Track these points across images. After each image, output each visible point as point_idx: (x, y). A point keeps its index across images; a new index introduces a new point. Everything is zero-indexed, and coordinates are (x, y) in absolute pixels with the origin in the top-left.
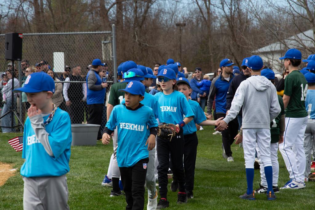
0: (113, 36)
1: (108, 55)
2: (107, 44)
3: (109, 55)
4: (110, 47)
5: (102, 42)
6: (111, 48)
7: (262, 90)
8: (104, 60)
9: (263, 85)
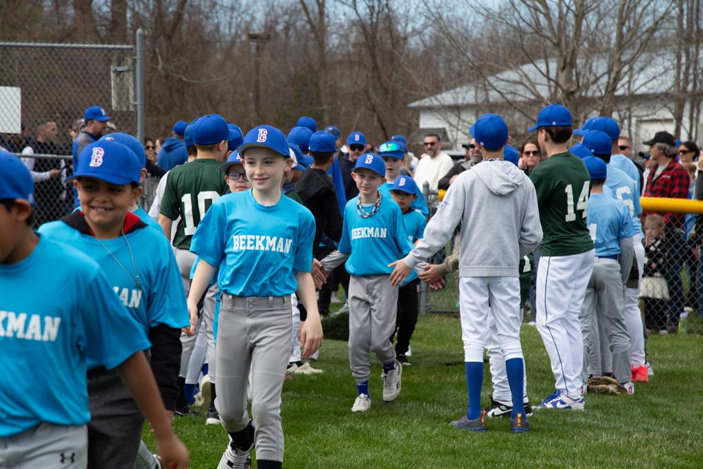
0: (138, 57)
1: (124, 99)
2: (122, 74)
3: (128, 98)
4: (131, 80)
5: (112, 68)
6: (132, 84)
7: (503, 194)
8: (116, 108)
9: (506, 183)
